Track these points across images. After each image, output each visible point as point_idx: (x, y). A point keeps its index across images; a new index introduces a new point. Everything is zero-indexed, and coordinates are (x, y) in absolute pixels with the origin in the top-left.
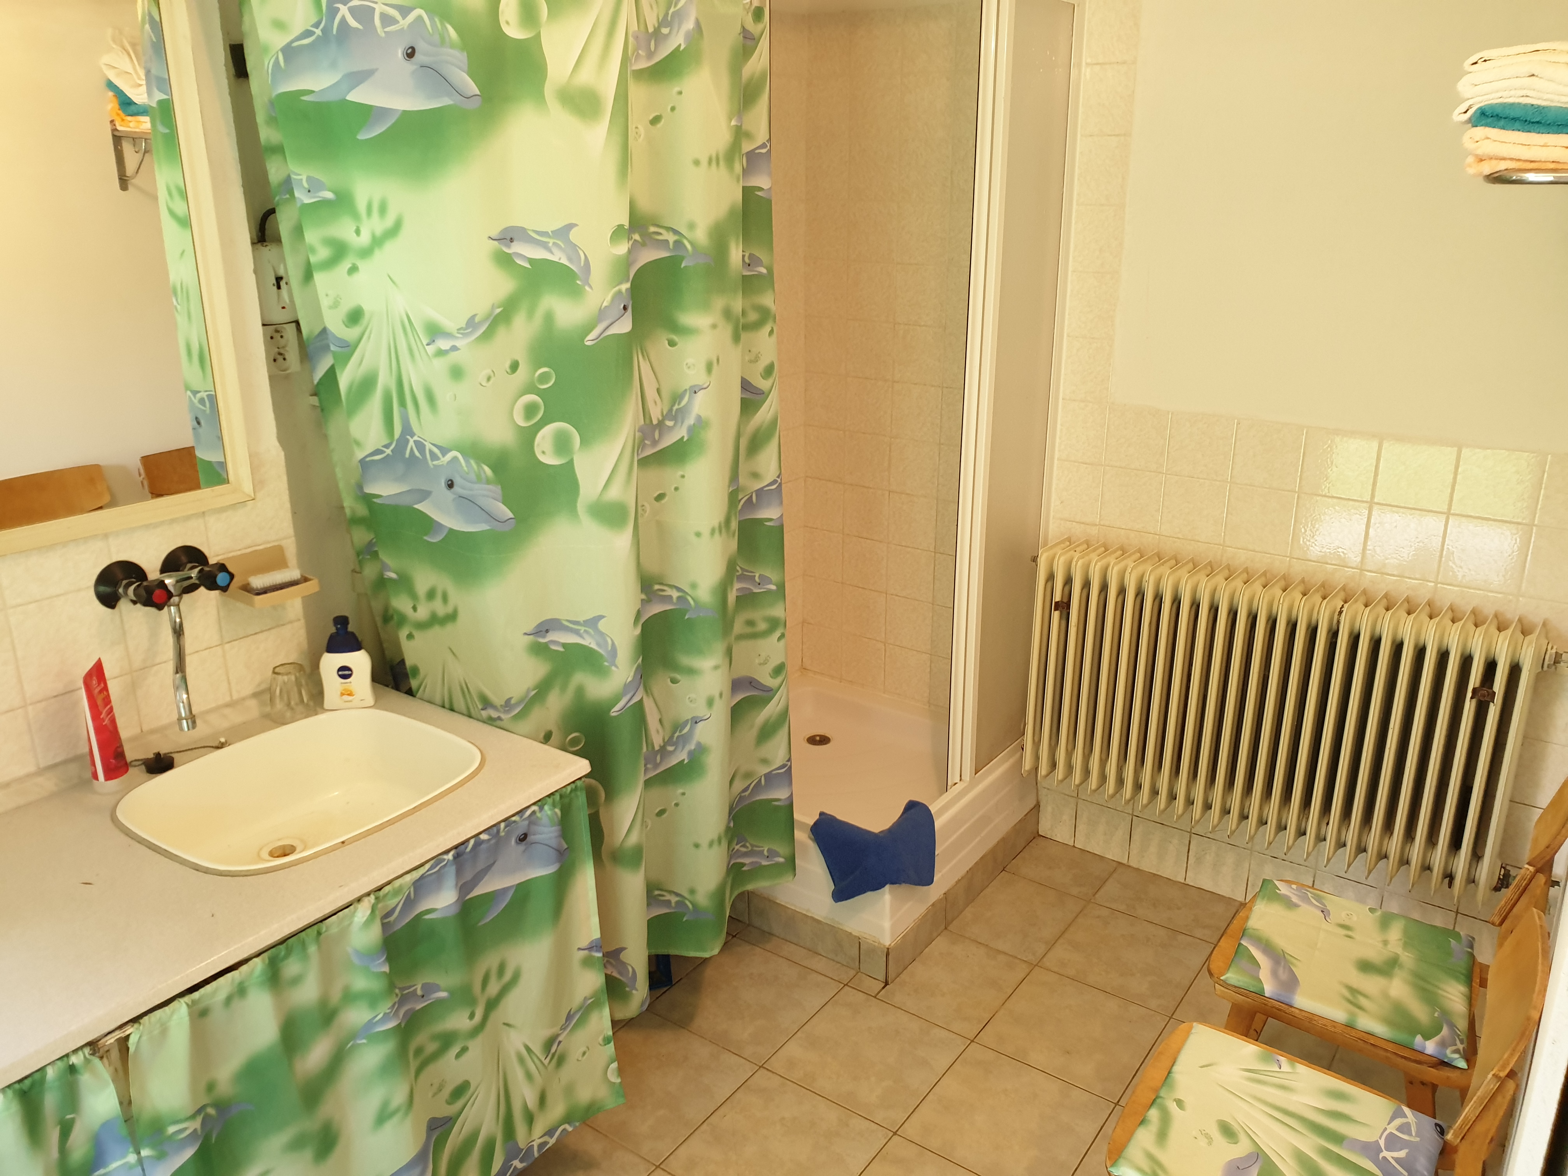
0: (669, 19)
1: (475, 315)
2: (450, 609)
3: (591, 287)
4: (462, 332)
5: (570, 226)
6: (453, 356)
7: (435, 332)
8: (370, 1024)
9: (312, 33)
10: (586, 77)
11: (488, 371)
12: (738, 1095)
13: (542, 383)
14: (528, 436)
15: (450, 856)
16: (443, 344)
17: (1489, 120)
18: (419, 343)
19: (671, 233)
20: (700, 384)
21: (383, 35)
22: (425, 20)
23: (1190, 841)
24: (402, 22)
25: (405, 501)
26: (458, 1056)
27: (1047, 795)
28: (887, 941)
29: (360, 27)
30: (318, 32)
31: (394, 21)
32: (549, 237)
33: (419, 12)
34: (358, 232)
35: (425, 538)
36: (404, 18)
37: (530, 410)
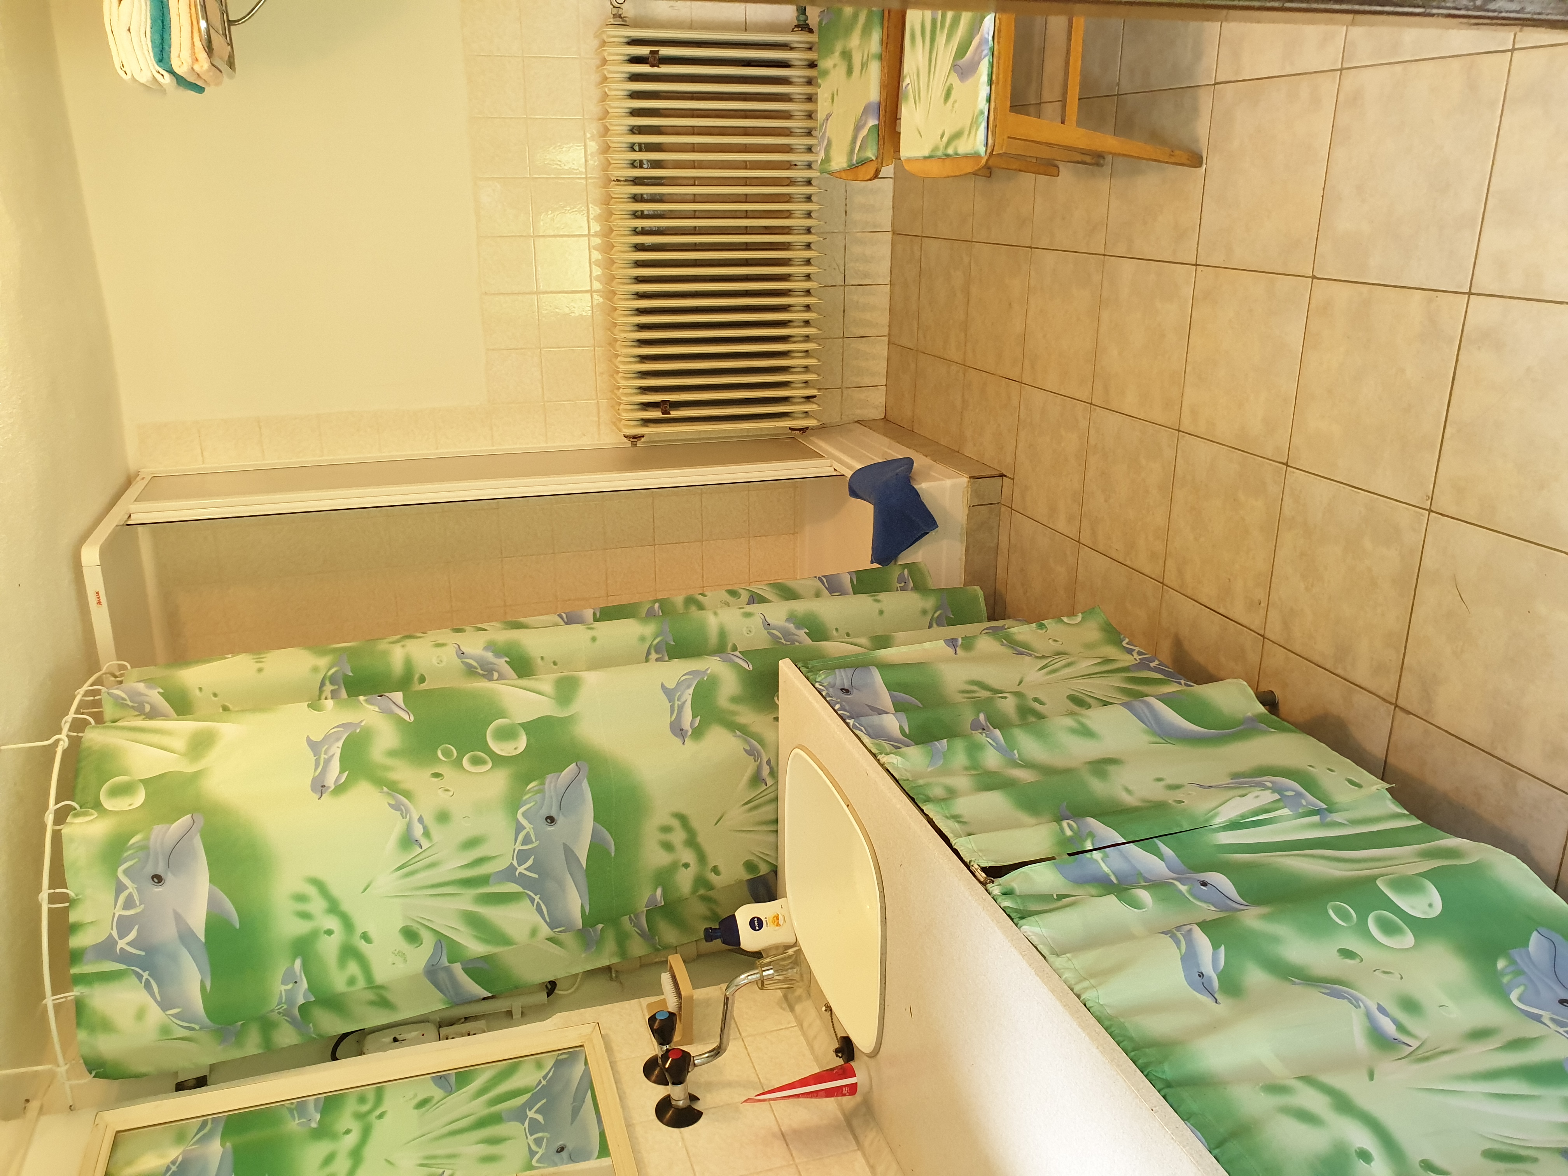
0: (136, 705)
1: (389, 804)
2: (676, 823)
3: (361, 721)
4: (404, 814)
5: (309, 740)
6: (428, 821)
7: (408, 841)
8: (998, 748)
9: (147, 981)
10: (180, 744)
11: (440, 792)
12: (1101, 549)
13: (452, 755)
14: (499, 761)
15: (851, 722)
16: (418, 830)
17: (165, 56)
18: (421, 857)
19: (324, 688)
20: (455, 649)
21: (143, 906)
22: (127, 866)
23: (852, 285)
24: (130, 890)
25: (582, 878)
26: (1042, 703)
27: (848, 416)
28: (964, 480)
29: (136, 927)
30: (146, 975)
31: (130, 897)
32: (320, 757)
33: (120, 870)
34: (329, 932)
35: (613, 854)
36: (127, 888)
37: (476, 761)
